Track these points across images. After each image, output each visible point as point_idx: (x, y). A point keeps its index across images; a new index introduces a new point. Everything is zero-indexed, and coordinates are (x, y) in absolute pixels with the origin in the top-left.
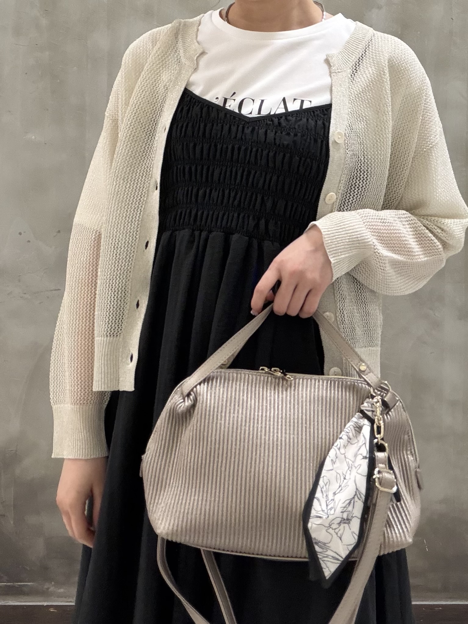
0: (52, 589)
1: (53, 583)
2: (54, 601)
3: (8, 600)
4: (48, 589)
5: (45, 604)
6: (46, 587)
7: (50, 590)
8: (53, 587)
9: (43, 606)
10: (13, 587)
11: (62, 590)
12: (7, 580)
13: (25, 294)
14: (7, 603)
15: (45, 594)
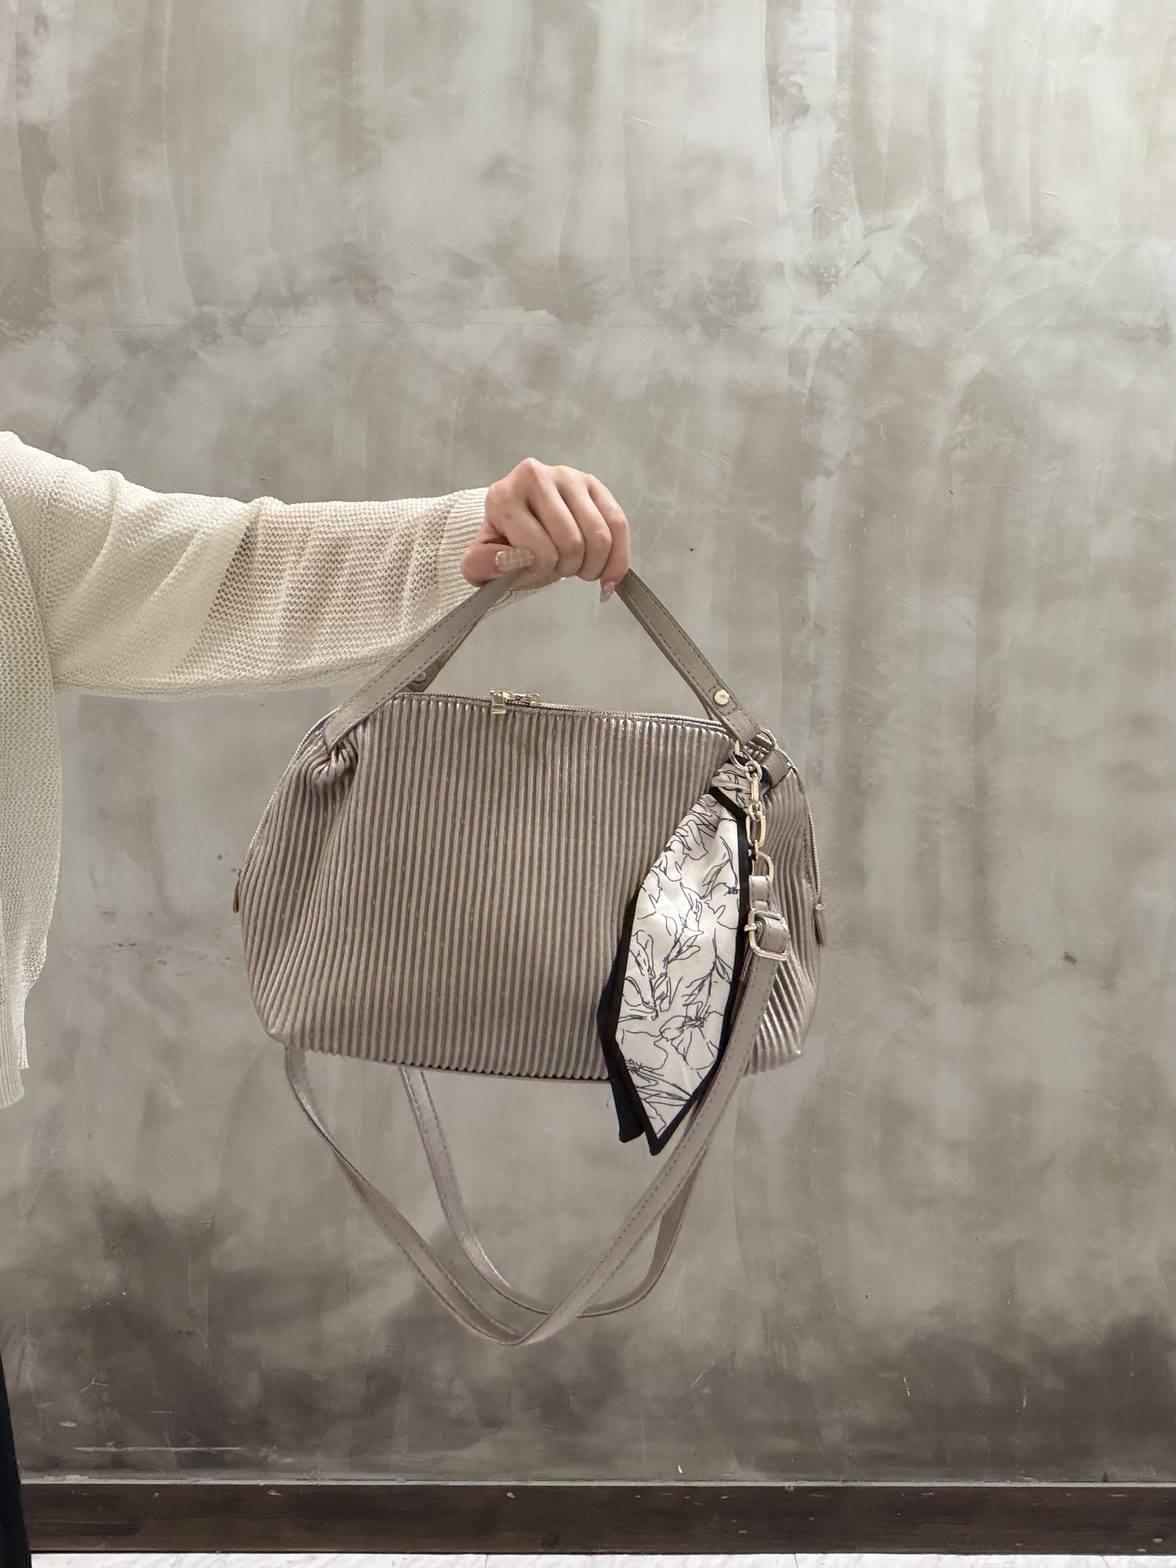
0: (273, 1457)
1: (275, 1448)
2: (277, 1479)
3: (200, 1476)
4: (267, 1457)
5: (262, 1483)
6: (262, 1454)
7: (269, 1459)
8: (275, 1455)
9: (257, 1486)
10: (208, 1453)
11: (289, 1460)
12: (197, 1443)
13: (228, 959)
14: (198, 1481)
15: (261, 1466)
